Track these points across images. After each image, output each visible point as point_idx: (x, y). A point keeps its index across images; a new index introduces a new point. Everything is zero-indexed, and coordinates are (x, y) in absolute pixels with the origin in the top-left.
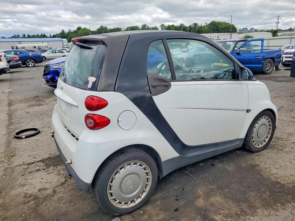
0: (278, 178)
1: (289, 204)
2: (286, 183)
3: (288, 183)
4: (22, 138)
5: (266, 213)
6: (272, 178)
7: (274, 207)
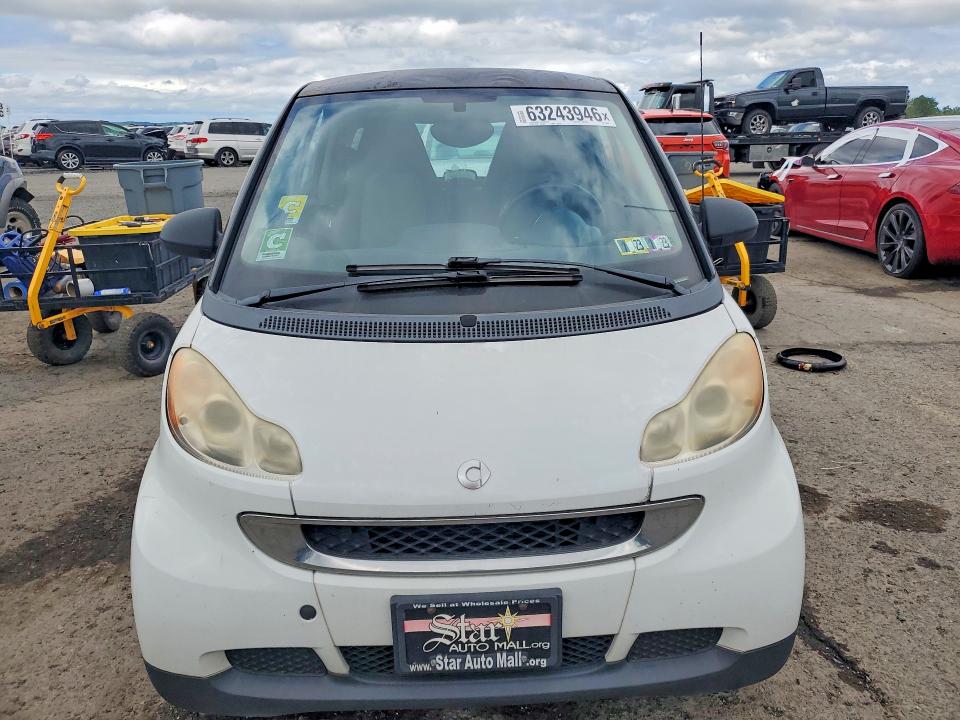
0: (93, 573)
1: (51, 529)
2: (65, 575)
3: (57, 577)
4: (802, 370)
5: (100, 493)
6: (109, 565)
7: (85, 509)
